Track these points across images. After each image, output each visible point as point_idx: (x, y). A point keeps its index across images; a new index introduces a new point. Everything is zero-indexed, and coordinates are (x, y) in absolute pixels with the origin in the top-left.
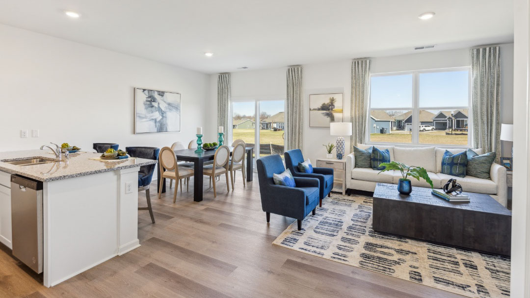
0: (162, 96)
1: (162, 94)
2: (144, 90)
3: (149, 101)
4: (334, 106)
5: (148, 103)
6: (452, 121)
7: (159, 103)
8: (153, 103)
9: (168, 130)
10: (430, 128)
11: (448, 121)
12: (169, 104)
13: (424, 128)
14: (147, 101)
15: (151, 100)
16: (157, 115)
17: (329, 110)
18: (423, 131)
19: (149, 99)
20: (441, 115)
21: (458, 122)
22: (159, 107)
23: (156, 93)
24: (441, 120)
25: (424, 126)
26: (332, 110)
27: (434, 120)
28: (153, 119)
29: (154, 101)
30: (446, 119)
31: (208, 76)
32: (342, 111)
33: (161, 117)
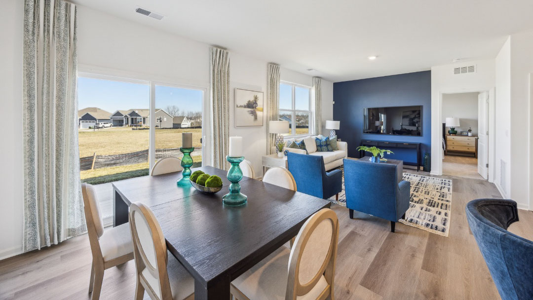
4: (257, 104)
6: (128, 119)
10: (108, 125)
11: (124, 119)
13: (103, 125)
17: (253, 108)
18: (102, 128)
20: (118, 114)
21: (132, 119)
24: (118, 118)
25: (103, 123)
26: (255, 108)
27: (111, 118)
30: (123, 117)
32: (262, 110)
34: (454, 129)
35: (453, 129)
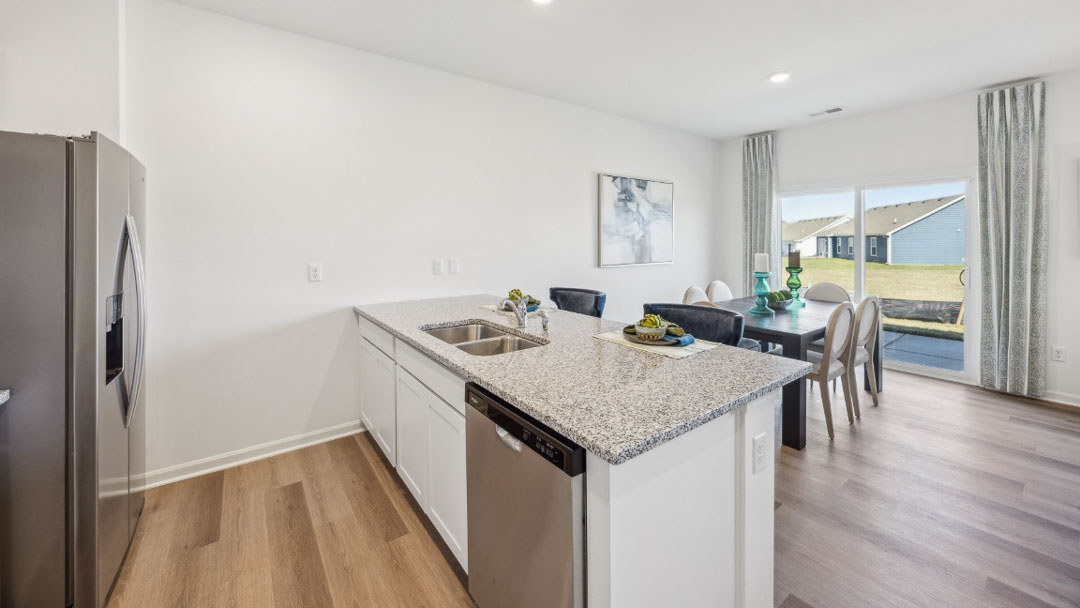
0: (644, 188)
1: (642, 184)
2: (615, 178)
3: (623, 200)
5: (621, 203)
7: (638, 205)
8: (630, 205)
9: (654, 259)
12: (655, 206)
14: (620, 200)
15: (626, 196)
16: (636, 229)
19: (623, 197)
22: (639, 212)
23: (634, 183)
28: (628, 237)
29: (630, 201)
31: (719, 144)
33: (641, 234)
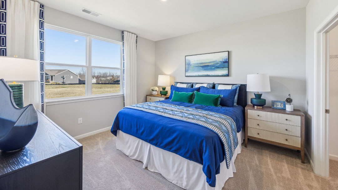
34: (261, 95)
35: (259, 96)
